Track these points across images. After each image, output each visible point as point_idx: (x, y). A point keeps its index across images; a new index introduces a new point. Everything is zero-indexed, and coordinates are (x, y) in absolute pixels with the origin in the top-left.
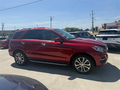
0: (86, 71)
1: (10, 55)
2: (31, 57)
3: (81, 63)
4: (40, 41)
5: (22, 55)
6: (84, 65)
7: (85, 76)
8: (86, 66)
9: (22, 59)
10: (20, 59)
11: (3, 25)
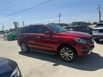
0: (69, 60)
1: (19, 45)
2: (31, 46)
3: (66, 53)
4: (36, 34)
5: (25, 45)
6: (68, 55)
7: (69, 64)
8: (69, 55)
9: (25, 48)
10: (24, 48)
11: (24, 23)
